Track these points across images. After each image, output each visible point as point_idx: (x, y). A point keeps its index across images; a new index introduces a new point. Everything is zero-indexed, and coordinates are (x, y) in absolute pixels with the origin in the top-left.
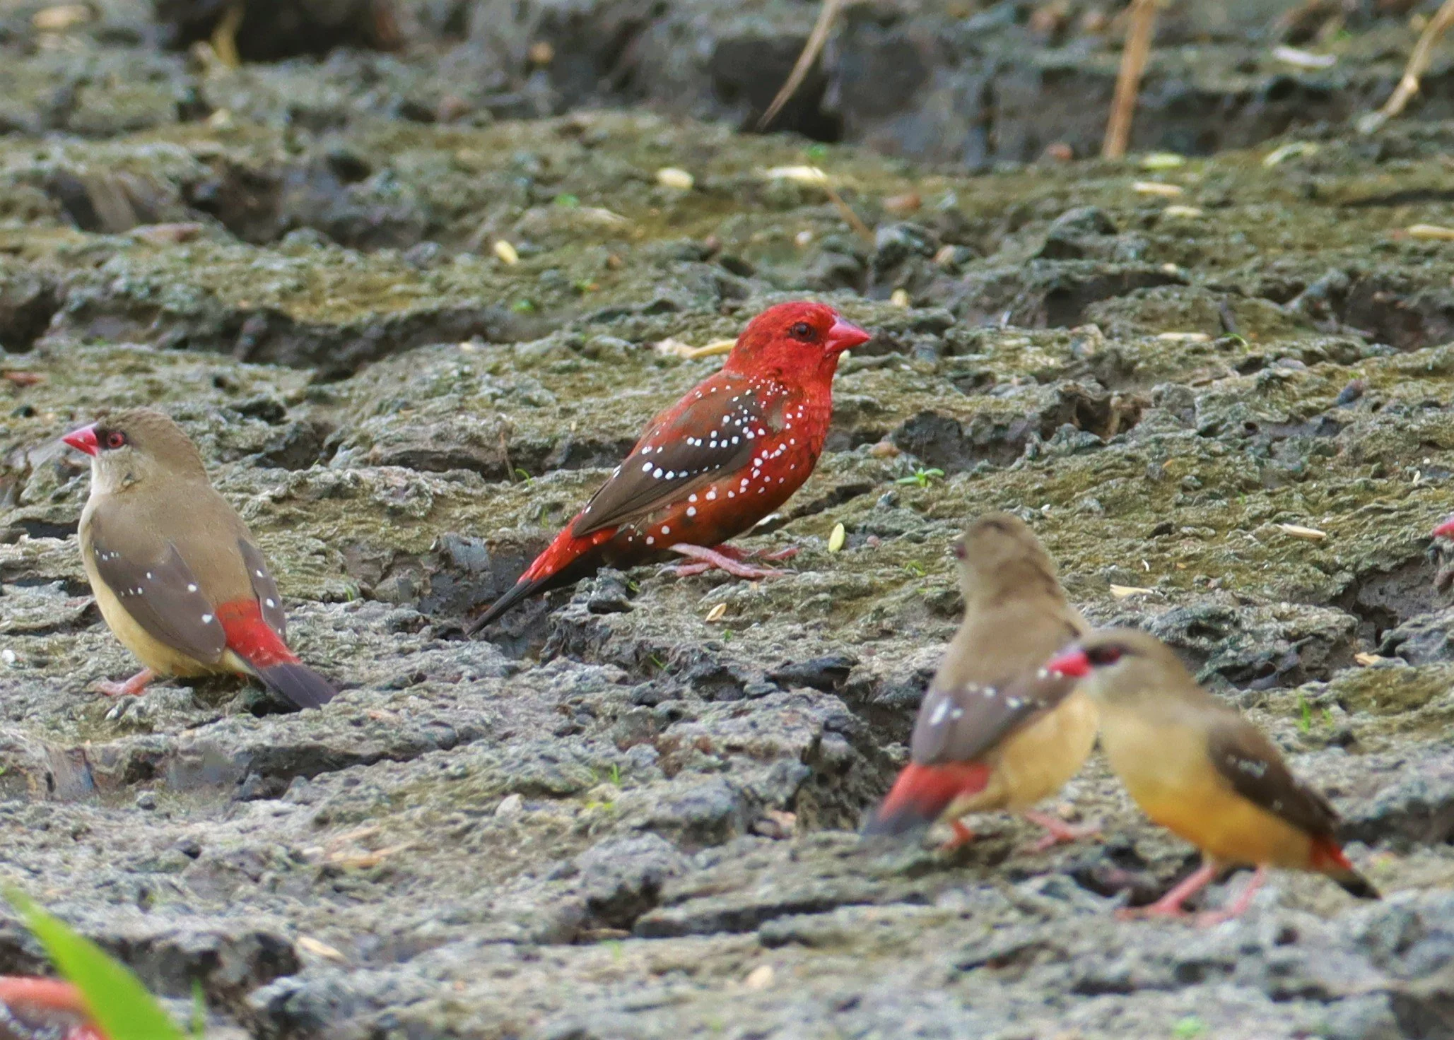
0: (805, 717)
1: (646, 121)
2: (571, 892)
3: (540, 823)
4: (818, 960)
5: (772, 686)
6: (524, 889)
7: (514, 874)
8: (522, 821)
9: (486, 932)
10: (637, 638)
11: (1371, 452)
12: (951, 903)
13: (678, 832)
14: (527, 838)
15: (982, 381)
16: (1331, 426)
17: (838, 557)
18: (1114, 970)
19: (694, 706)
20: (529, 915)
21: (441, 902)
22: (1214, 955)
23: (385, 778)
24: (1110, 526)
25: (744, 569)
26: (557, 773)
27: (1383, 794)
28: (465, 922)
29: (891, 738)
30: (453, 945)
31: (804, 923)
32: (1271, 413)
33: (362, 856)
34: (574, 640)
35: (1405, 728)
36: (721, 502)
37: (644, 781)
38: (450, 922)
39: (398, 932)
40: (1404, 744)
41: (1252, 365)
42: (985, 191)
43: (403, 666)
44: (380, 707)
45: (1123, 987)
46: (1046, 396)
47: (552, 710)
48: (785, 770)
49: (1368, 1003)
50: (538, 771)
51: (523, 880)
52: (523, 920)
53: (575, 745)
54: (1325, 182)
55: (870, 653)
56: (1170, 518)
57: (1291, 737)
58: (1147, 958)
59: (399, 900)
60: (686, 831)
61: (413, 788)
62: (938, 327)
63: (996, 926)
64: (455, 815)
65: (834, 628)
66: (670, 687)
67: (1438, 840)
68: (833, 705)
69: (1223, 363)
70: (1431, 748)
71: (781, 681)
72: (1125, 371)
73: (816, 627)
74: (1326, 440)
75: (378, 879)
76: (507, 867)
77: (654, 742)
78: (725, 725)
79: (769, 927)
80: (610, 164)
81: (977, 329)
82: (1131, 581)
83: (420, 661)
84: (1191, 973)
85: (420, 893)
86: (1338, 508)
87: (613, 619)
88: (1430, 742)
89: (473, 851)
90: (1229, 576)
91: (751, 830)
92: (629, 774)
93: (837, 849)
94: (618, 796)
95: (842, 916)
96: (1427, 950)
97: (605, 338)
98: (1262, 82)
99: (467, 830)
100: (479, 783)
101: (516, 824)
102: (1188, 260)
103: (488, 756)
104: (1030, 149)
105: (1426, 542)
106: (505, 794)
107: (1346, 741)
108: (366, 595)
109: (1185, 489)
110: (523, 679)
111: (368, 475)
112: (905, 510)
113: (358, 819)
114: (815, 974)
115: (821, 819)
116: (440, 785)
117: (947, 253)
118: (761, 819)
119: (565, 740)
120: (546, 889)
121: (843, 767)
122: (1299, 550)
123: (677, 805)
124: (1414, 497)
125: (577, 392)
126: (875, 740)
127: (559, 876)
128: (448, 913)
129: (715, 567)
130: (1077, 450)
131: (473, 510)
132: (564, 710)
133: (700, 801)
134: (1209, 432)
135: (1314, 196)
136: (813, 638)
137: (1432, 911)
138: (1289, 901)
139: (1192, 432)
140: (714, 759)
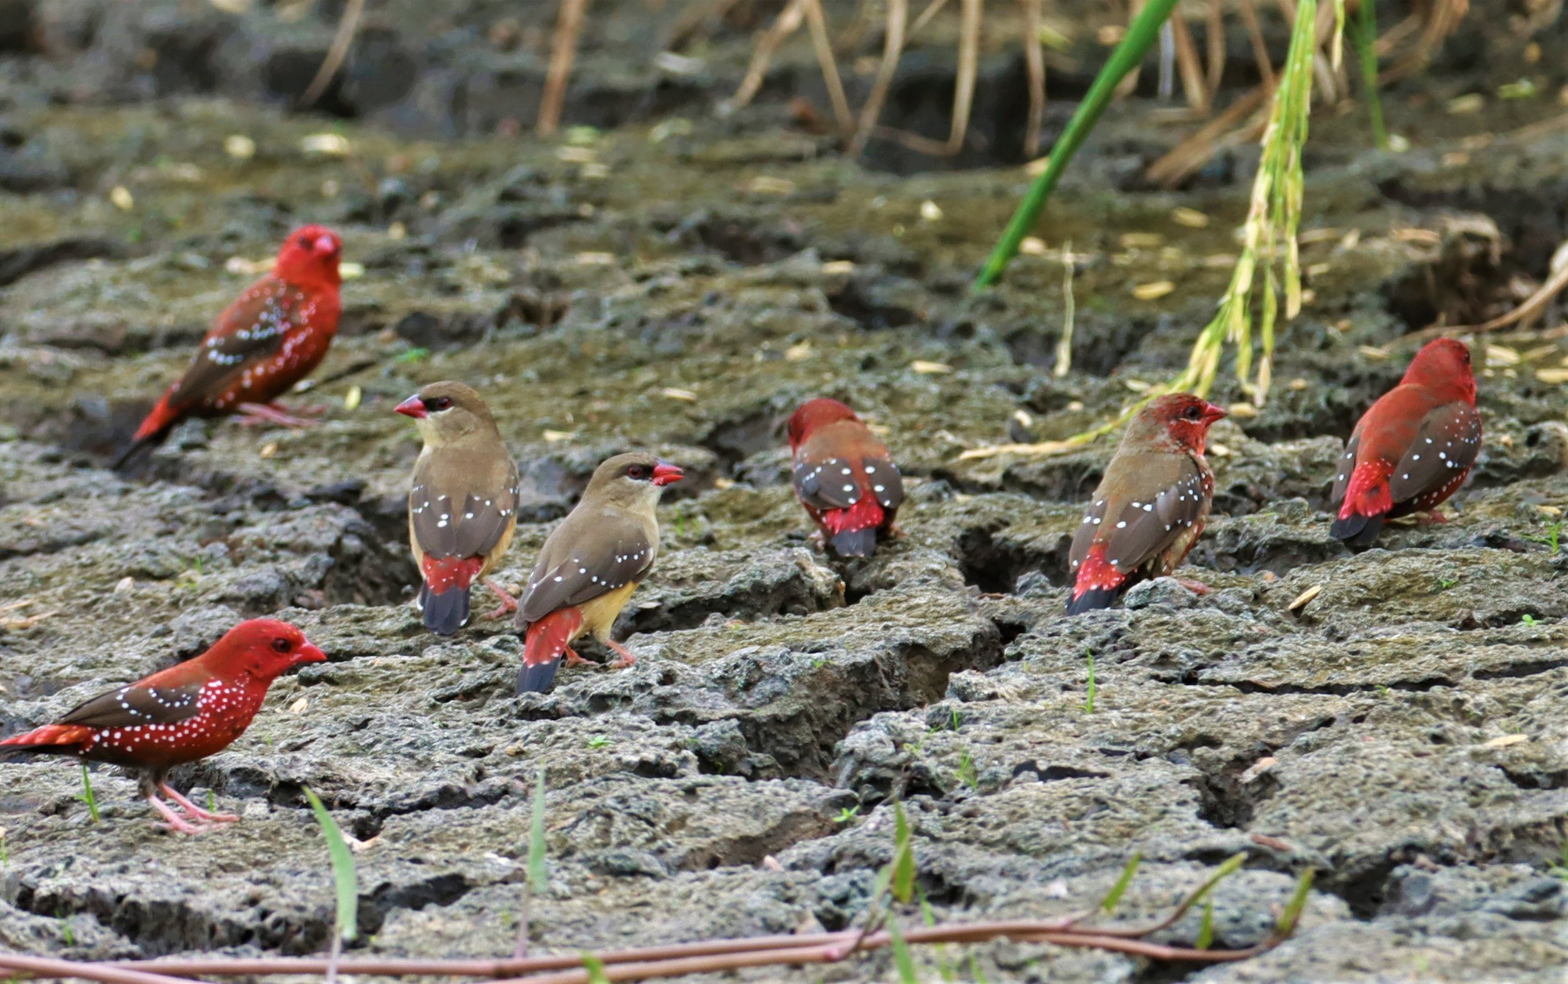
0: (331, 524)
1: (220, 107)
2: (167, 646)
3: (145, 597)
4: (340, 694)
5: (307, 502)
6: (134, 644)
7: (127, 633)
8: (133, 596)
9: (107, 673)
10: (214, 469)
11: (726, 337)
12: (433, 654)
13: (242, 604)
14: (136, 609)
15: (454, 290)
16: (699, 321)
17: (355, 411)
18: (547, 701)
19: (254, 515)
20: (137, 661)
21: (76, 653)
22: (617, 691)
23: (39, 566)
24: (545, 390)
25: (289, 420)
26: (156, 563)
27: (735, 578)
28: (93, 667)
29: (390, 538)
30: (86, 683)
31: (330, 668)
32: (658, 311)
33: (21, 620)
34: (169, 469)
35: (751, 532)
36: (266, 375)
37: (218, 568)
38: (82, 667)
39: (45, 674)
40: (749, 544)
41: (642, 278)
42: (458, 157)
43: (51, 488)
44: (35, 516)
45: (553, 713)
46: (499, 300)
47: (154, 518)
48: (316, 561)
49: (724, 723)
50: (144, 561)
51: (134, 637)
52: (134, 665)
53: (170, 543)
54: (697, 150)
55: (377, 478)
56: (587, 384)
57: (671, 540)
58: (570, 693)
59: (47, 651)
60: (248, 604)
61: (55, 573)
62: (423, 251)
63: (464, 670)
64: (86, 592)
65: (351, 461)
66: (236, 502)
67: (773, 611)
68: (349, 515)
69: (623, 275)
70: (769, 546)
71: (315, 498)
72: (553, 282)
73: (340, 460)
74: (696, 330)
75: (32, 637)
76: (123, 628)
77: (225, 540)
78: (275, 529)
79: (304, 670)
80: (195, 137)
81: (451, 252)
82: (561, 427)
83: (61, 484)
84: (601, 703)
85: (61, 646)
86: (703, 378)
87: (196, 455)
88: (767, 542)
89: (98, 617)
90: (628, 426)
91: (293, 603)
92: (206, 563)
93: (353, 616)
94: (200, 579)
95: (357, 662)
96: (766, 687)
97: (193, 259)
98: (649, 81)
99: (95, 602)
100: (102, 570)
101: (129, 599)
102: (600, 204)
103: (109, 550)
104: (488, 126)
105: (764, 403)
106: (121, 577)
107: (709, 541)
108: (24, 438)
109: (598, 364)
110: (133, 497)
111: (26, 354)
112: (401, 380)
113: (18, 594)
114: (338, 703)
115: (341, 595)
116: (76, 571)
117: (431, 200)
118: (300, 595)
119: (162, 540)
120: (150, 644)
121: (357, 558)
122: (676, 408)
123: (241, 585)
124: (756, 371)
125: (174, 295)
126: (379, 540)
127: (158, 635)
128: (80, 661)
129: (267, 419)
130: (523, 337)
131: (99, 378)
132: (162, 518)
133: (257, 582)
134: (614, 325)
135: (686, 161)
136: (337, 469)
137: (769, 659)
138: (669, 653)
139: (599, 325)
140: (267, 553)
